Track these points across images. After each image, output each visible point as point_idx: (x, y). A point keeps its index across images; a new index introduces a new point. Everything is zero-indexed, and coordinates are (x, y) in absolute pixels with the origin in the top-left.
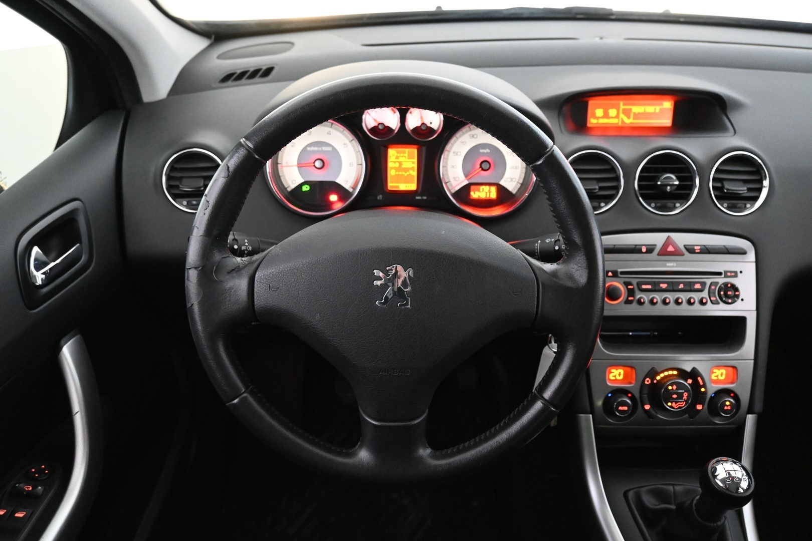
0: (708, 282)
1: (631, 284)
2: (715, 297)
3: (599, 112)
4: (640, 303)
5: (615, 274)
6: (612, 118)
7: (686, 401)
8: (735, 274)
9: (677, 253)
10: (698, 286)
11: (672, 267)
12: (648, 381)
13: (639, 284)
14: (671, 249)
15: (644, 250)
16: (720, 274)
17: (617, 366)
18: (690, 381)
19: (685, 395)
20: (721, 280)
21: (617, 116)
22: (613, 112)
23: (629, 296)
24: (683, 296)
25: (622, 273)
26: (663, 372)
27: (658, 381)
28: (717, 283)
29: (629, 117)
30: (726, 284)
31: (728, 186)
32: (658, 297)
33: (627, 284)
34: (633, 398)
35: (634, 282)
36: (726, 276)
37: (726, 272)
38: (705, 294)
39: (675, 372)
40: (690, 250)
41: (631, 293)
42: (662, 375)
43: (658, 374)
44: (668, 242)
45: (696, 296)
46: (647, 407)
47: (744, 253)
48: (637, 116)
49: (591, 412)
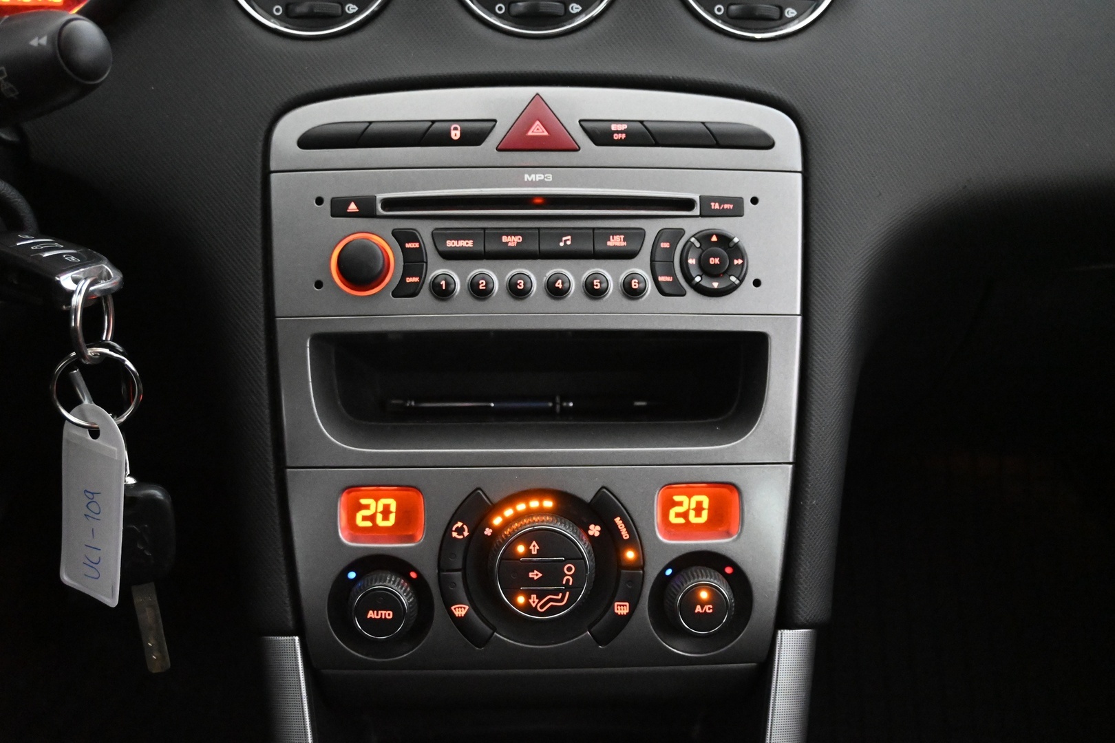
0: (652, 229)
1: (412, 236)
2: (671, 272)
4: (442, 292)
5: (367, 209)
7: (574, 590)
8: (735, 208)
9: (557, 143)
10: (617, 242)
11: (542, 183)
12: (461, 532)
13: (437, 236)
14: (537, 130)
15: (455, 135)
16: (687, 204)
17: (377, 487)
18: (595, 530)
19: (569, 571)
20: (692, 226)
23: (407, 272)
24: (573, 274)
25: (389, 204)
26: (511, 500)
27: (497, 531)
28: (680, 233)
30: (704, 237)
32: (496, 275)
33: (402, 237)
34: (419, 587)
35: (425, 230)
36: (706, 213)
37: (706, 201)
38: (640, 268)
39: (548, 504)
40: (601, 135)
41: (414, 262)
42: (509, 512)
43: (497, 508)
44: (536, 110)
45: (611, 274)
46: (460, 611)
47: (763, 142)
49: (299, 630)
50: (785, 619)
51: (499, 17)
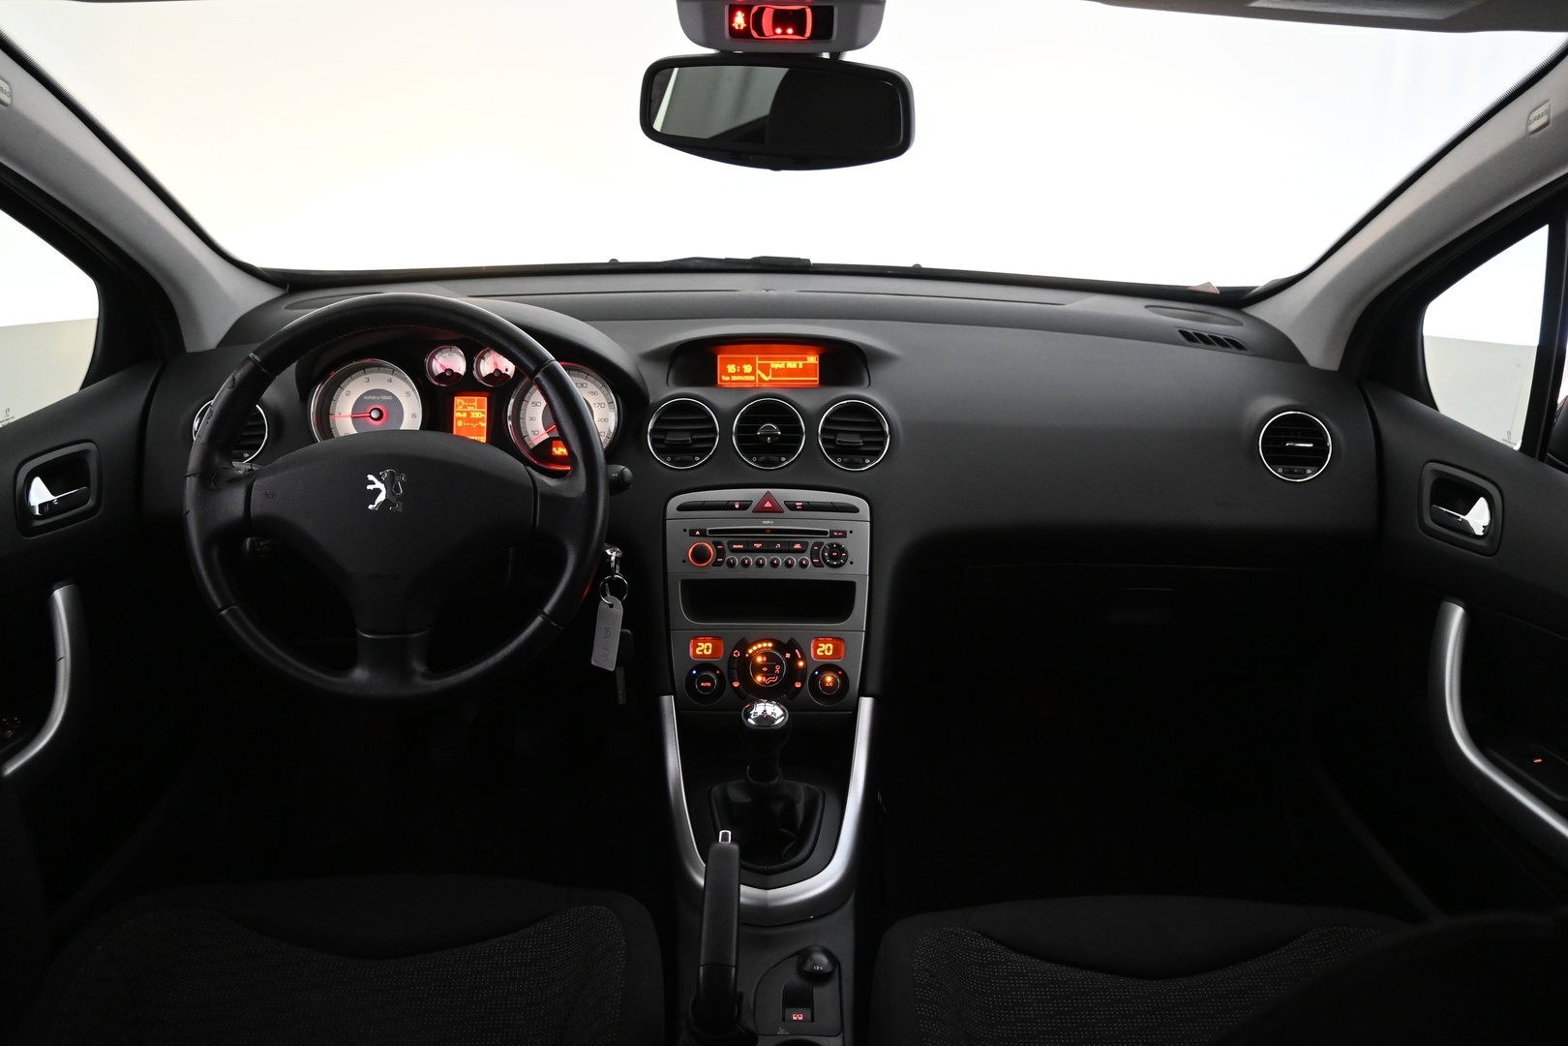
0: (811, 542)
1: (720, 544)
2: (818, 558)
3: (731, 368)
4: (731, 565)
5: (703, 534)
6: (747, 374)
7: (780, 675)
8: (844, 535)
9: (775, 510)
10: (798, 546)
11: (770, 525)
12: (737, 654)
13: (730, 544)
14: (768, 505)
15: (737, 506)
16: (825, 533)
17: (704, 637)
18: (788, 655)
19: (778, 668)
20: (827, 541)
21: (753, 373)
22: (748, 368)
23: (718, 557)
24: (780, 559)
25: (711, 532)
26: (755, 643)
27: (750, 655)
28: (822, 543)
29: (767, 375)
30: (831, 545)
31: (841, 438)
32: (751, 559)
33: (716, 544)
34: (720, 677)
35: (725, 541)
36: (832, 536)
37: (832, 532)
38: (806, 557)
39: (770, 645)
40: (792, 506)
41: (720, 553)
42: (755, 648)
43: (750, 646)
44: (768, 497)
45: (795, 559)
46: (736, 684)
47: (855, 510)
48: (776, 372)
49: (673, 693)
50: (863, 693)
51: (754, 462)
